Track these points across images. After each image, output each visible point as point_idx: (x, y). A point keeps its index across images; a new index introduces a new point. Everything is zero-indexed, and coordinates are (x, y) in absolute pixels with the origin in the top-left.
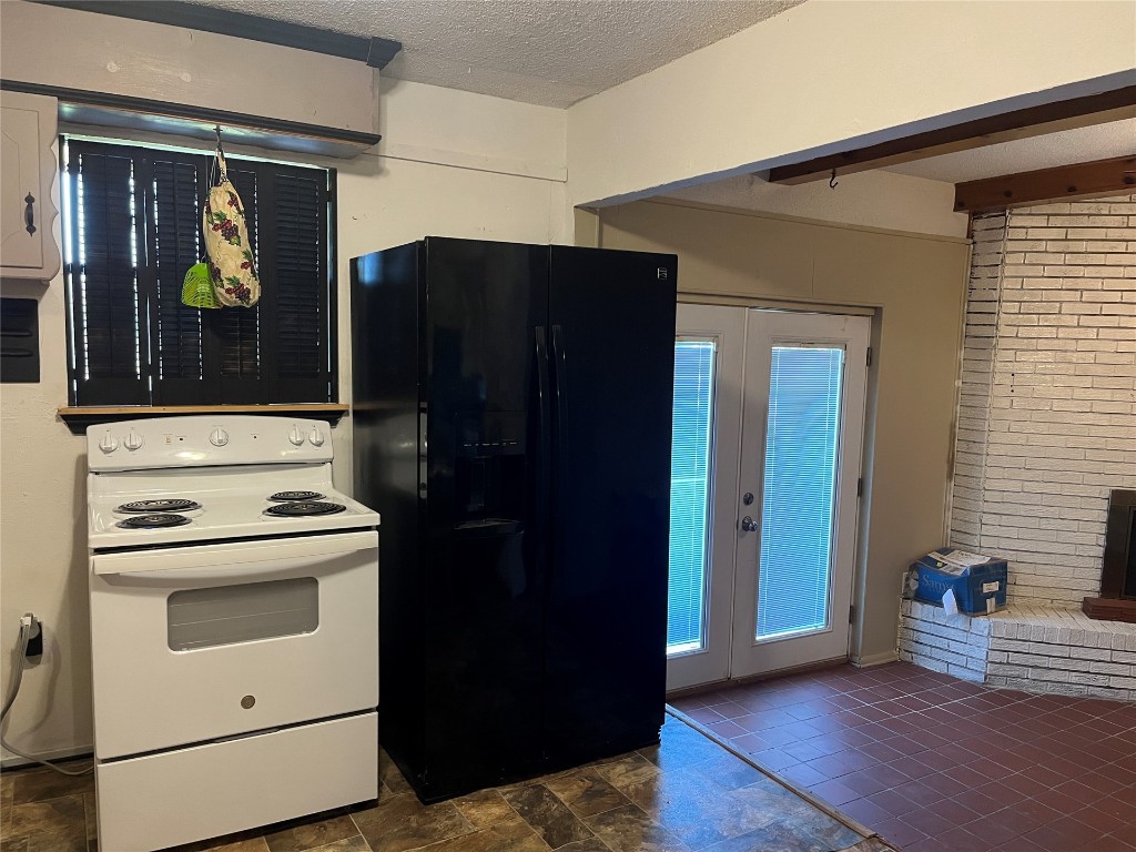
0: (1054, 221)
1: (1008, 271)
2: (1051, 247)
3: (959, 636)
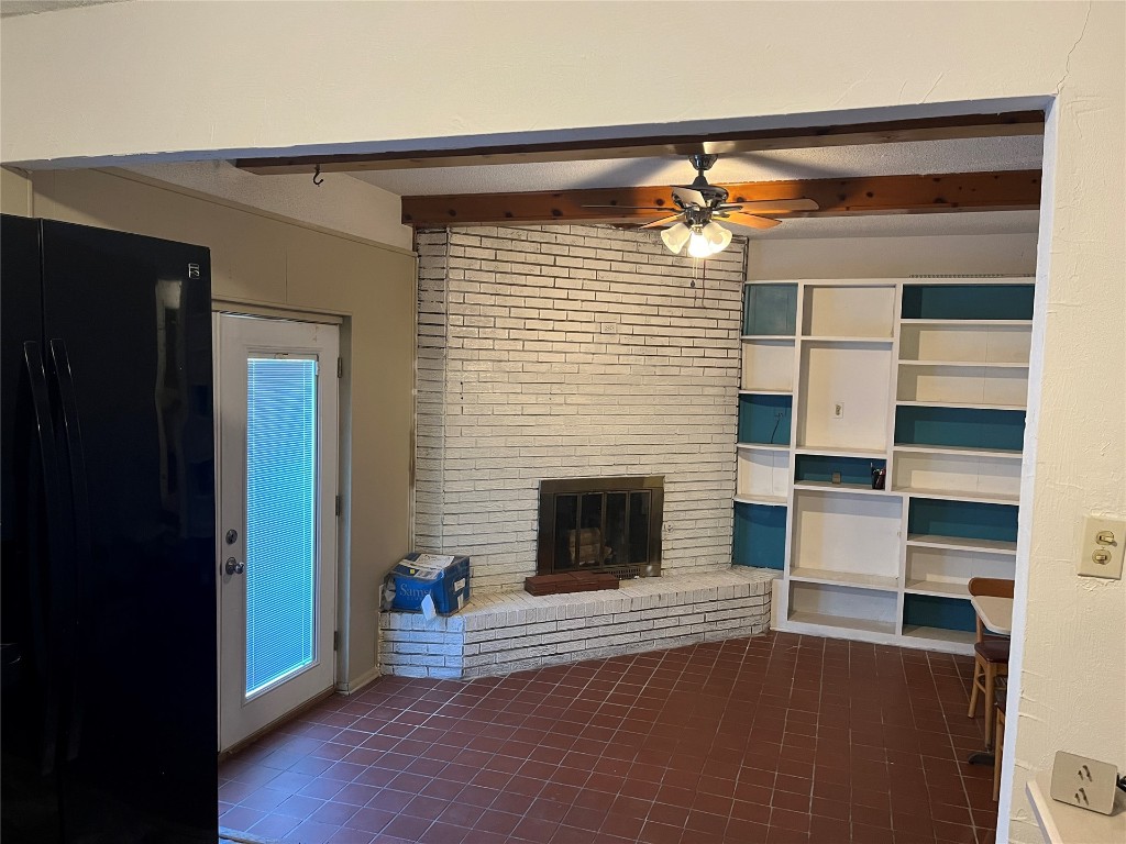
0: (487, 242)
1: (453, 286)
2: (485, 266)
3: (437, 638)
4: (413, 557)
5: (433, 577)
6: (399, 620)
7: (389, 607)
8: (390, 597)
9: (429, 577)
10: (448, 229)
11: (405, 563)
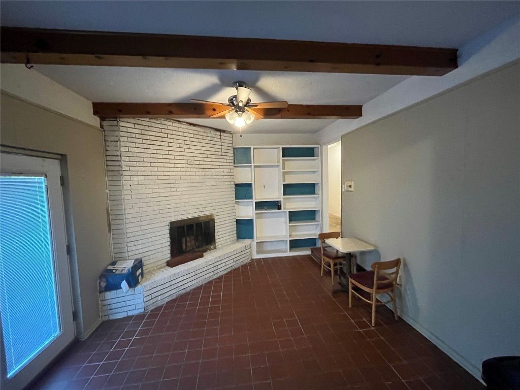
0: (137, 126)
1: (122, 144)
2: (137, 136)
3: (131, 297)
4: (114, 263)
5: (125, 272)
6: (110, 295)
7: (103, 289)
8: (103, 284)
9: (123, 272)
10: (118, 119)
11: (110, 267)
